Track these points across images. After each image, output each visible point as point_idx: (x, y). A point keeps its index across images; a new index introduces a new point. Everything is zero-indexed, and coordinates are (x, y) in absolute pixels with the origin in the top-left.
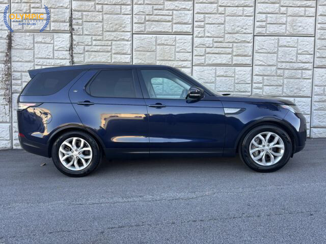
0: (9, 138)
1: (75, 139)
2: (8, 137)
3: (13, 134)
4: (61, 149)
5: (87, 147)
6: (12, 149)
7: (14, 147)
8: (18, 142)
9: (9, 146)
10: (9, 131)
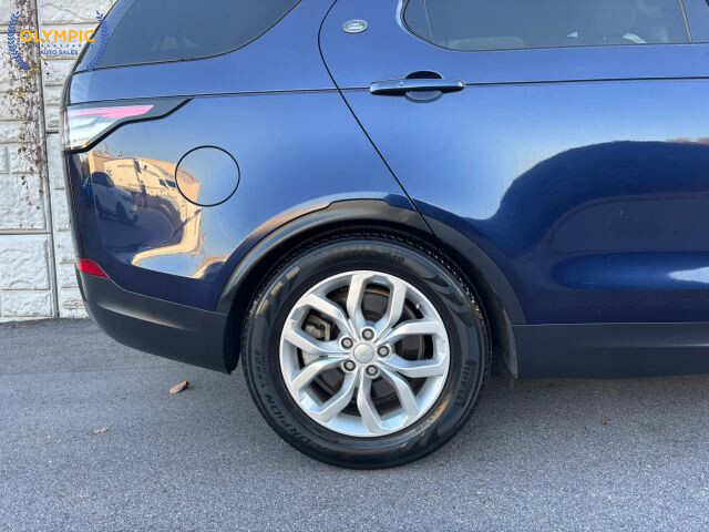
0: (44, 284)
1: (358, 279)
2: (41, 281)
3: (58, 267)
4: (290, 332)
5: (419, 315)
6: (57, 319)
7: (64, 313)
8: (76, 294)
9: (46, 310)
10: (43, 259)
